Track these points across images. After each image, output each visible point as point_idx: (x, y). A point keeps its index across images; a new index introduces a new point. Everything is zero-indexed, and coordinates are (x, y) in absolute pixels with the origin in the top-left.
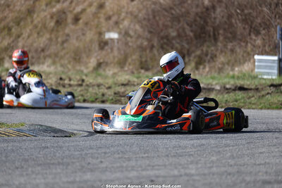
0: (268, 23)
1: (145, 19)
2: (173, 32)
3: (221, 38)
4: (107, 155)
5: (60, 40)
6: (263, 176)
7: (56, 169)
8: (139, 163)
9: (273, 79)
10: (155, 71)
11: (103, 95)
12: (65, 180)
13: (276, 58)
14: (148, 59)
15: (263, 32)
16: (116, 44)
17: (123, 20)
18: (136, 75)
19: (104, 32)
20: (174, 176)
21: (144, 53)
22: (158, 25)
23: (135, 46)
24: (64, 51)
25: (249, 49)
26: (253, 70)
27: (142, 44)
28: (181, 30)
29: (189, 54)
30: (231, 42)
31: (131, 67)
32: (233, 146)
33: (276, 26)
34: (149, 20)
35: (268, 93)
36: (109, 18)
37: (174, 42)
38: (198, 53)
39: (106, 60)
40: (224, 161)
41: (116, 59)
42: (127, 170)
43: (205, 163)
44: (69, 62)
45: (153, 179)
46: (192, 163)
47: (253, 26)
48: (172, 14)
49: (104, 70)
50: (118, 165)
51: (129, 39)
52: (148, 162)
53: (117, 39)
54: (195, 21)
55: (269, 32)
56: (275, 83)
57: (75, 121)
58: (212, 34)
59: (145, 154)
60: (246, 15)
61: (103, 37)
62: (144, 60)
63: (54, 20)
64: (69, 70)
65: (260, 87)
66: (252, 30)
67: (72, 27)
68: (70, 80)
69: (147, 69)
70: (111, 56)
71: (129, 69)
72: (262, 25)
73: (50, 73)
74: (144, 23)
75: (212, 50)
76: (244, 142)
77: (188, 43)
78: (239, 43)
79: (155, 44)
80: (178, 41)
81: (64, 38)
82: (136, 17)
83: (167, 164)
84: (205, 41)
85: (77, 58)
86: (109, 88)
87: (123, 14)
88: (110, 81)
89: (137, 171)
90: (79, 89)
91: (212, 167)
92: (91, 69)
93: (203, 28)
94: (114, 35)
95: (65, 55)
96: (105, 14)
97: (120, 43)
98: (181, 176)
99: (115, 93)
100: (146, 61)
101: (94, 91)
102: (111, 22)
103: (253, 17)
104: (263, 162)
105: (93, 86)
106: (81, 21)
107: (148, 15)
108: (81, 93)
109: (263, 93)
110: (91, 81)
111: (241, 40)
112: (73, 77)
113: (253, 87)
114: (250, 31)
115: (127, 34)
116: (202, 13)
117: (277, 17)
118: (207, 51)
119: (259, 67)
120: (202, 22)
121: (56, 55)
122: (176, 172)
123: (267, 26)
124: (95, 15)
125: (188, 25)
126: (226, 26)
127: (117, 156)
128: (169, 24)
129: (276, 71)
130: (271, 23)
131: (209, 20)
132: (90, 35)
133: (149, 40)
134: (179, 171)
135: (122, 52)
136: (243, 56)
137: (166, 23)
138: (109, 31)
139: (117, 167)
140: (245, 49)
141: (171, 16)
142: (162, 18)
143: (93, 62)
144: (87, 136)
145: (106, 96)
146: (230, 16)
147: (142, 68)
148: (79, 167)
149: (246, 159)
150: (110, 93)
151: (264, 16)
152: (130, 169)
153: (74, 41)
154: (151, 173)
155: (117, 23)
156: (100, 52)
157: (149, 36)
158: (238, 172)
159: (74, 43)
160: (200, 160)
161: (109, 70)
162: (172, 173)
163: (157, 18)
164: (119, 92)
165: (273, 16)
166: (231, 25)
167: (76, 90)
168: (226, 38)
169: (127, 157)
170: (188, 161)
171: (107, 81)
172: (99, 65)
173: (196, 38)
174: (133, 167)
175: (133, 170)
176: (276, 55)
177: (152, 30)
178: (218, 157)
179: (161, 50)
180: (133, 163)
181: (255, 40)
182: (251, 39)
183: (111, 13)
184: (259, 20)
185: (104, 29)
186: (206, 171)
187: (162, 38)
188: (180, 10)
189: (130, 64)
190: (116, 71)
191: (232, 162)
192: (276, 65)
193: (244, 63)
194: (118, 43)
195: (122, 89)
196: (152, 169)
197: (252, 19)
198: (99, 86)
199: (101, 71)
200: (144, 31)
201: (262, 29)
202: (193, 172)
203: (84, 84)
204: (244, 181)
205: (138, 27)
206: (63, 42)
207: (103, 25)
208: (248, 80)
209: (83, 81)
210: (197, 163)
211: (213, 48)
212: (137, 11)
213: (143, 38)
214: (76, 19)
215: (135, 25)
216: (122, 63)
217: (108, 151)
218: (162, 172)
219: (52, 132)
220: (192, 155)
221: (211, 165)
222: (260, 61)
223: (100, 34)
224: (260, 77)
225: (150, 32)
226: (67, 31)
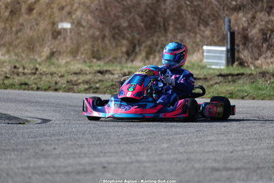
0: (216, 15)
1: (97, 9)
2: (124, 23)
3: (171, 29)
4: (60, 142)
5: (14, 29)
6: (211, 163)
7: (11, 155)
8: (91, 150)
9: (221, 70)
10: (107, 60)
11: (56, 83)
12: (19, 165)
13: (224, 49)
14: (100, 49)
15: (212, 23)
16: (69, 34)
17: (76, 10)
18: (88, 64)
19: (58, 22)
20: (126, 163)
21: (96, 43)
22: (109, 16)
23: (87, 36)
24: (18, 41)
25: (198, 40)
26: (201, 61)
27: (94, 34)
28: (132, 21)
29: (140, 44)
30: (181, 33)
31: (83, 56)
32: (183, 134)
33: (224, 18)
34: (101, 10)
35: (216, 83)
36: (62, 8)
37: (125, 32)
38: (149, 43)
39: (59, 50)
40: (173, 149)
41: (69, 49)
42: (79, 157)
43: (156, 151)
44: (23, 51)
45: (106, 165)
46: (143, 150)
47: (202, 17)
48: (123, 5)
49: (57, 59)
50: (71, 151)
51: (81, 29)
52: (100, 149)
53: (70, 29)
54: (146, 11)
55: (217, 23)
56: (223, 73)
57: (29, 108)
58: (162, 24)
59: (97, 141)
60: (195, 7)
61: (56, 26)
62: (95, 49)
63: (9, 10)
64: (23, 59)
65: (208, 77)
66: (201, 21)
67: (26, 17)
68: (24, 68)
69: (99, 59)
70: (64, 45)
71: (81, 58)
72: (211, 16)
73: (4, 62)
74: (97, 13)
75: (162, 41)
76: (193, 130)
77: (139, 34)
78: (188, 34)
79: (107, 34)
80: (129, 31)
81: (19, 27)
82: (88, 7)
83: (119, 150)
84: (155, 32)
85: (31, 47)
86: (62, 76)
87: (76, 5)
88: (63, 70)
89: (89, 157)
90: (33, 77)
91: (162, 154)
92: (44, 58)
93: (153, 19)
94: (67, 25)
95: (19, 44)
96: (58, 5)
97: (73, 32)
98: (132, 162)
99: (68, 82)
100: (98, 51)
101: (47, 80)
102: (64, 12)
103: (202, 8)
104: (211, 150)
105: (47, 74)
106: (35, 11)
107: (100, 6)
108: (35, 81)
109: (212, 82)
110: (45, 70)
111: (190, 31)
112: (27, 65)
113: (202, 77)
114: (199, 22)
115: (79, 24)
116: (152, 4)
117: (225, 9)
118: (157, 41)
119: (208, 57)
120: (153, 13)
121: (10, 44)
122: (127, 159)
123: (216, 17)
124: (49, 5)
125: (139, 15)
126: (176, 17)
127: (70, 143)
128: (121, 14)
129: (224, 61)
130: (219, 15)
131: (158, 11)
132: (44, 25)
133: (101, 30)
134: (130, 158)
135: (75, 42)
136: (192, 46)
137: (117, 14)
138: (62, 21)
139: (70, 154)
140: (194, 40)
141: (122, 7)
142: (113, 9)
143: (46, 51)
144: (41, 123)
145: (60, 84)
146: (180, 8)
147: (94, 58)
148: (33, 154)
149: (195, 146)
150: (62, 81)
151: (213, 8)
152: (82, 155)
153: (28, 31)
154: (103, 159)
155: (70, 13)
156: (53, 41)
157: (101, 26)
158: (187, 159)
159: (28, 32)
160: (151, 147)
161: (62, 59)
162: (123, 160)
163: (109, 9)
164: (71, 81)
165: (222, 8)
166: (181, 16)
167: (29, 79)
168: (176, 29)
169: (79, 143)
170: (139, 148)
171: (59, 70)
172: (52, 54)
173: (147, 29)
174: (85, 153)
175: (85, 156)
176: (224, 46)
177: (103, 20)
178: (168, 145)
179: (112, 40)
180: (85, 150)
181: (204, 31)
182: (200, 30)
183: (64, 4)
184: (208, 12)
185: (57, 19)
186: (156, 159)
187: (114, 28)
188: (131, 1)
189: (82, 54)
190: (68, 60)
191: (182, 150)
192: (224, 56)
193: (193, 53)
194: (70, 32)
195: (74, 78)
196: (104, 156)
197: (201, 10)
198: (52, 74)
199: (54, 60)
200: (96, 21)
201: (210, 20)
202: (144, 159)
203: (37, 73)
204: (193, 168)
205: (90, 17)
206: (17, 32)
207: (56, 15)
208: (197, 69)
209: (37, 69)
210: (148, 150)
211: (163, 39)
212: (89, 2)
213: (96, 28)
214: (30, 10)
215: (87, 16)
216: (74, 53)
217: (61, 138)
218: (113, 159)
219: (7, 119)
220: (143, 142)
221: (162, 152)
222: (209, 51)
223: (54, 24)
224: (208, 67)
225: (102, 22)
226: (21, 21)
